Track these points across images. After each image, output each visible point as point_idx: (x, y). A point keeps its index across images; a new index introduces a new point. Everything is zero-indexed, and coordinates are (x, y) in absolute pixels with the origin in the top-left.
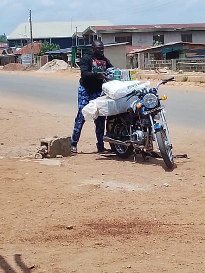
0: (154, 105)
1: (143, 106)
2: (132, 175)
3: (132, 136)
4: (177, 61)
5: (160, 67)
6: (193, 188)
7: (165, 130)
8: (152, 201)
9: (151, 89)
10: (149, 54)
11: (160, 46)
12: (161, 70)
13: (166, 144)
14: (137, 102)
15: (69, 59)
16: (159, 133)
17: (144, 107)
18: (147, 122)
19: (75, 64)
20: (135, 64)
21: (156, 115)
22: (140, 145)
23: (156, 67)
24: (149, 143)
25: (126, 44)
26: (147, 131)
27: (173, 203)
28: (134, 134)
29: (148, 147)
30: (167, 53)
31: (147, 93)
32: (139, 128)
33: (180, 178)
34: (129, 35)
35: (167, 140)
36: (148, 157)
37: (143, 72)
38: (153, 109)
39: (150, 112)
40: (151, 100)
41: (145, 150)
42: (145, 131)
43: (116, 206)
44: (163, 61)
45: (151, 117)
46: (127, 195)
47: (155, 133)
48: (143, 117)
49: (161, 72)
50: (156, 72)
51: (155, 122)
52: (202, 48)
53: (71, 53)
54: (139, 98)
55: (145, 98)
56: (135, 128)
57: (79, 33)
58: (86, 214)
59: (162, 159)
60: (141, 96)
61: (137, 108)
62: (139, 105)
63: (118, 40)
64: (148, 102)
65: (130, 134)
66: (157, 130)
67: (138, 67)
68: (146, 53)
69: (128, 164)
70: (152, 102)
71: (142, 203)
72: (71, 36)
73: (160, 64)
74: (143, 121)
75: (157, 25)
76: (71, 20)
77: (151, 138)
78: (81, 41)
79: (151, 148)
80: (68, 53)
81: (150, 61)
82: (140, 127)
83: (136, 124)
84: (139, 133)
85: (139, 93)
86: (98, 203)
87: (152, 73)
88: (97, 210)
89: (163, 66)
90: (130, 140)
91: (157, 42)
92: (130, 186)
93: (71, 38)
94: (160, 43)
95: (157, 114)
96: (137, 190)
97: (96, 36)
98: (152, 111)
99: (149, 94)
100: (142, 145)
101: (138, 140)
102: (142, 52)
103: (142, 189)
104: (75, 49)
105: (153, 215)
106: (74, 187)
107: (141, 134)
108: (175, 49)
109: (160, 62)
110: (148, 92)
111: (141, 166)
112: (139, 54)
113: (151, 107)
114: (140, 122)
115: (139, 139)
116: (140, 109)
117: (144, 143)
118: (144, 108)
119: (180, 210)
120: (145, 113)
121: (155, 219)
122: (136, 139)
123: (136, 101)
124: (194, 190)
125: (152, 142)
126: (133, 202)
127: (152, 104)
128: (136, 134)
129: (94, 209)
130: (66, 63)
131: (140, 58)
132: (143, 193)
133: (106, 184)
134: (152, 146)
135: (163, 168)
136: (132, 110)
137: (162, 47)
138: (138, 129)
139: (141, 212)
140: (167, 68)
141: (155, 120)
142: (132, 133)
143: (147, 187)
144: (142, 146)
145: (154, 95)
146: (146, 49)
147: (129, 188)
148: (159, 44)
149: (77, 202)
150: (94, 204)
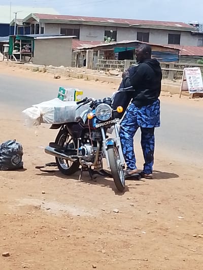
0: (108, 117)
1: (95, 117)
2: (76, 196)
3: (79, 150)
4: (131, 63)
5: (110, 68)
6: (147, 216)
7: (118, 146)
8: (100, 230)
9: (105, 99)
10: (99, 51)
11: (112, 43)
12: (111, 72)
13: (118, 163)
14: (88, 112)
15: (6, 50)
16: (111, 150)
17: (97, 118)
18: (98, 135)
19: (12, 57)
20: (82, 62)
21: (108, 129)
22: (87, 161)
23: (106, 68)
24: (99, 160)
25: (73, 38)
26: (96, 146)
27: (124, 233)
28: (81, 148)
29: (96, 165)
30: (119, 53)
31: (101, 103)
32: (88, 141)
33: (132, 204)
34: (77, 28)
35: (119, 159)
36: (96, 175)
37: (91, 73)
38: (106, 121)
39: (102, 124)
40: (104, 111)
41: (93, 168)
42: (95, 145)
43: (59, 232)
44: (115, 61)
45: (103, 130)
46: (71, 221)
47: (107, 149)
48: (93, 129)
49: (111, 75)
50: (106, 74)
51: (107, 137)
52: (160, 50)
53: (8, 43)
54: (91, 107)
55: (98, 108)
56: (84, 142)
57: (19, 20)
58: (24, 241)
59: (112, 179)
60: (94, 105)
61: (87, 119)
62: (91, 115)
63: (63, 32)
64: (102, 113)
65: (77, 148)
66: (109, 147)
67: (85, 65)
68: (96, 50)
69: (73, 182)
70: (105, 114)
71: (89, 231)
72: (9, 23)
73: (111, 64)
74: (93, 135)
75: (110, 19)
76: (11, 4)
77: (101, 154)
78: (20, 29)
79: (100, 166)
80: (6, 43)
81: (99, 59)
82: (90, 140)
83: (85, 137)
84: (88, 148)
85: (91, 102)
86: (37, 227)
87: (102, 74)
88: (36, 236)
89: (114, 67)
90: (76, 154)
91: (109, 38)
92: (75, 210)
93: (9, 25)
94: (113, 40)
95: (110, 128)
96: (83, 214)
97: (38, 25)
98: (104, 124)
99: (103, 104)
100: (90, 161)
101: (86, 156)
102: (91, 49)
103: (88, 214)
104: (13, 38)
105: (101, 246)
106: (10, 207)
107: (90, 149)
108: (130, 48)
109: (111, 62)
110: (102, 101)
111: (87, 186)
112: (87, 50)
113: (104, 119)
114: (90, 136)
115: (87, 154)
116: (92, 120)
117: (92, 160)
118: (95, 120)
119: (131, 243)
120: (97, 126)
121: (103, 251)
122: (84, 154)
123: (87, 110)
124: (148, 219)
125: (101, 159)
126: (77, 229)
127: (106, 116)
128: (83, 149)
129: (33, 236)
130: (2, 54)
131: (89, 56)
132: (89, 218)
133: (48, 205)
134: (102, 164)
135: (113, 190)
136: (82, 120)
137: (114, 45)
138: (86, 143)
139: (88, 241)
140: (119, 70)
141: (107, 134)
142: (80, 147)
143: (95, 213)
144: (91, 163)
145: (109, 106)
146: (96, 46)
147: (74, 211)
148: (111, 41)
149: (14, 226)
150: (33, 229)
